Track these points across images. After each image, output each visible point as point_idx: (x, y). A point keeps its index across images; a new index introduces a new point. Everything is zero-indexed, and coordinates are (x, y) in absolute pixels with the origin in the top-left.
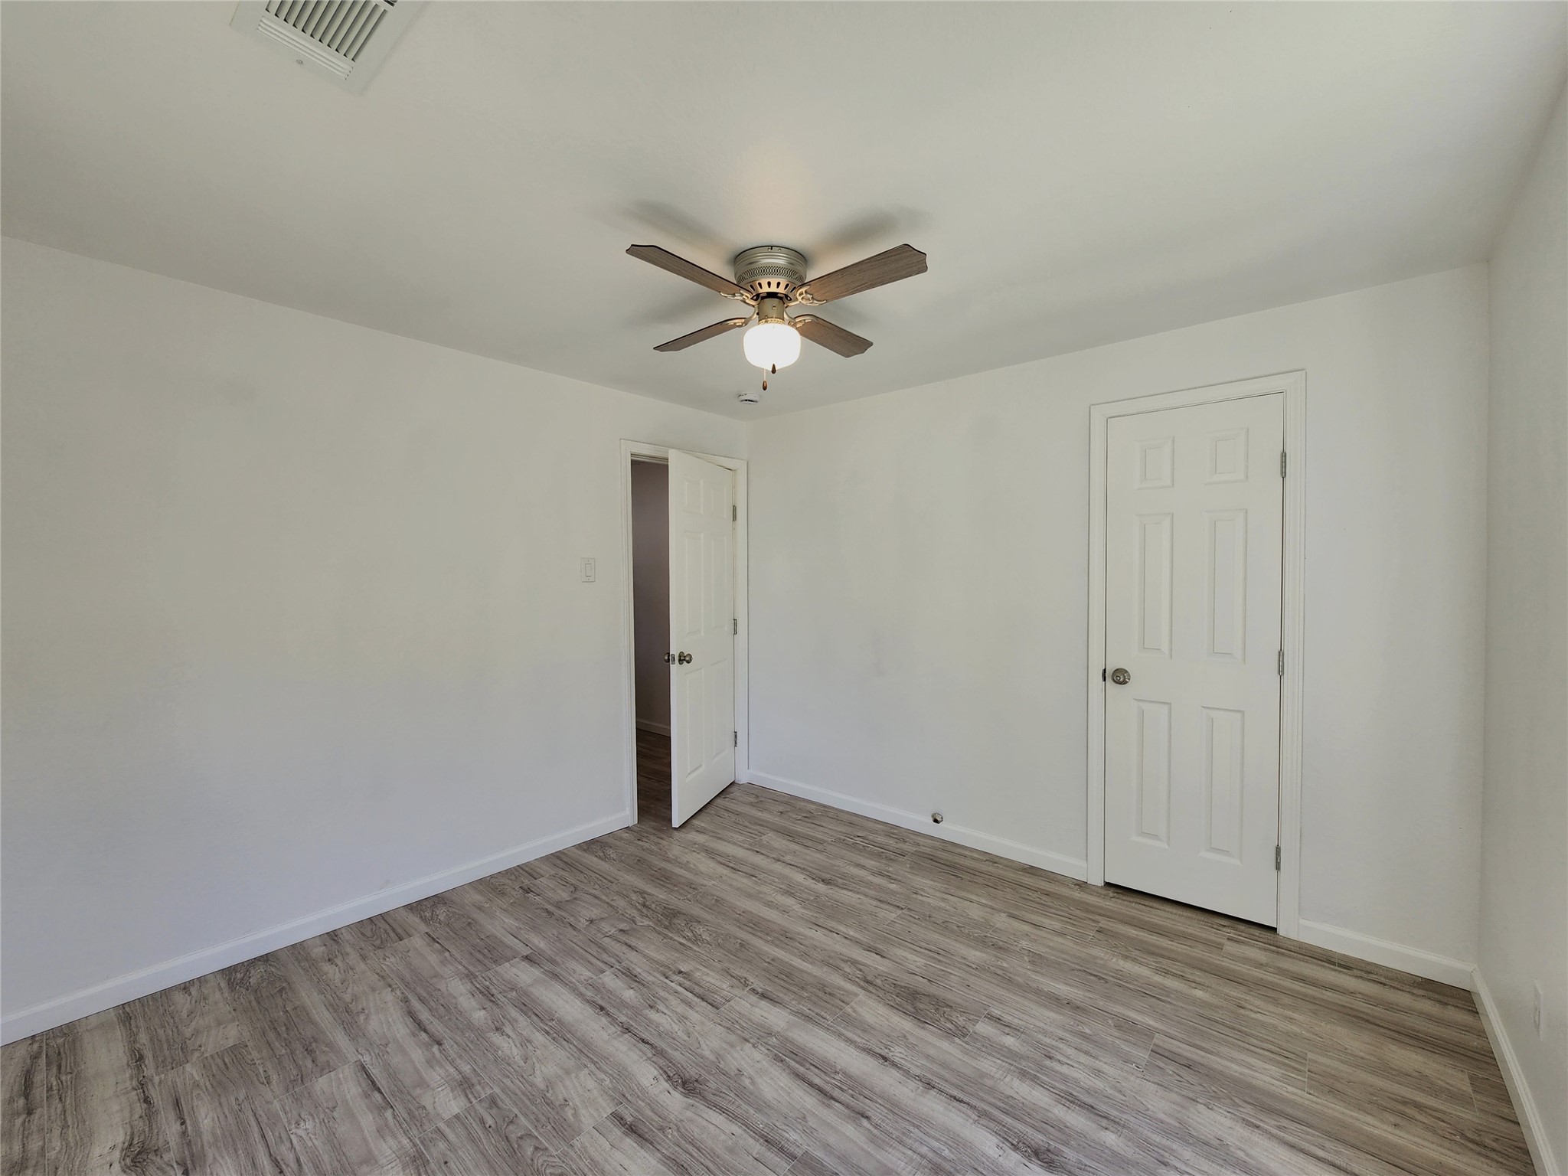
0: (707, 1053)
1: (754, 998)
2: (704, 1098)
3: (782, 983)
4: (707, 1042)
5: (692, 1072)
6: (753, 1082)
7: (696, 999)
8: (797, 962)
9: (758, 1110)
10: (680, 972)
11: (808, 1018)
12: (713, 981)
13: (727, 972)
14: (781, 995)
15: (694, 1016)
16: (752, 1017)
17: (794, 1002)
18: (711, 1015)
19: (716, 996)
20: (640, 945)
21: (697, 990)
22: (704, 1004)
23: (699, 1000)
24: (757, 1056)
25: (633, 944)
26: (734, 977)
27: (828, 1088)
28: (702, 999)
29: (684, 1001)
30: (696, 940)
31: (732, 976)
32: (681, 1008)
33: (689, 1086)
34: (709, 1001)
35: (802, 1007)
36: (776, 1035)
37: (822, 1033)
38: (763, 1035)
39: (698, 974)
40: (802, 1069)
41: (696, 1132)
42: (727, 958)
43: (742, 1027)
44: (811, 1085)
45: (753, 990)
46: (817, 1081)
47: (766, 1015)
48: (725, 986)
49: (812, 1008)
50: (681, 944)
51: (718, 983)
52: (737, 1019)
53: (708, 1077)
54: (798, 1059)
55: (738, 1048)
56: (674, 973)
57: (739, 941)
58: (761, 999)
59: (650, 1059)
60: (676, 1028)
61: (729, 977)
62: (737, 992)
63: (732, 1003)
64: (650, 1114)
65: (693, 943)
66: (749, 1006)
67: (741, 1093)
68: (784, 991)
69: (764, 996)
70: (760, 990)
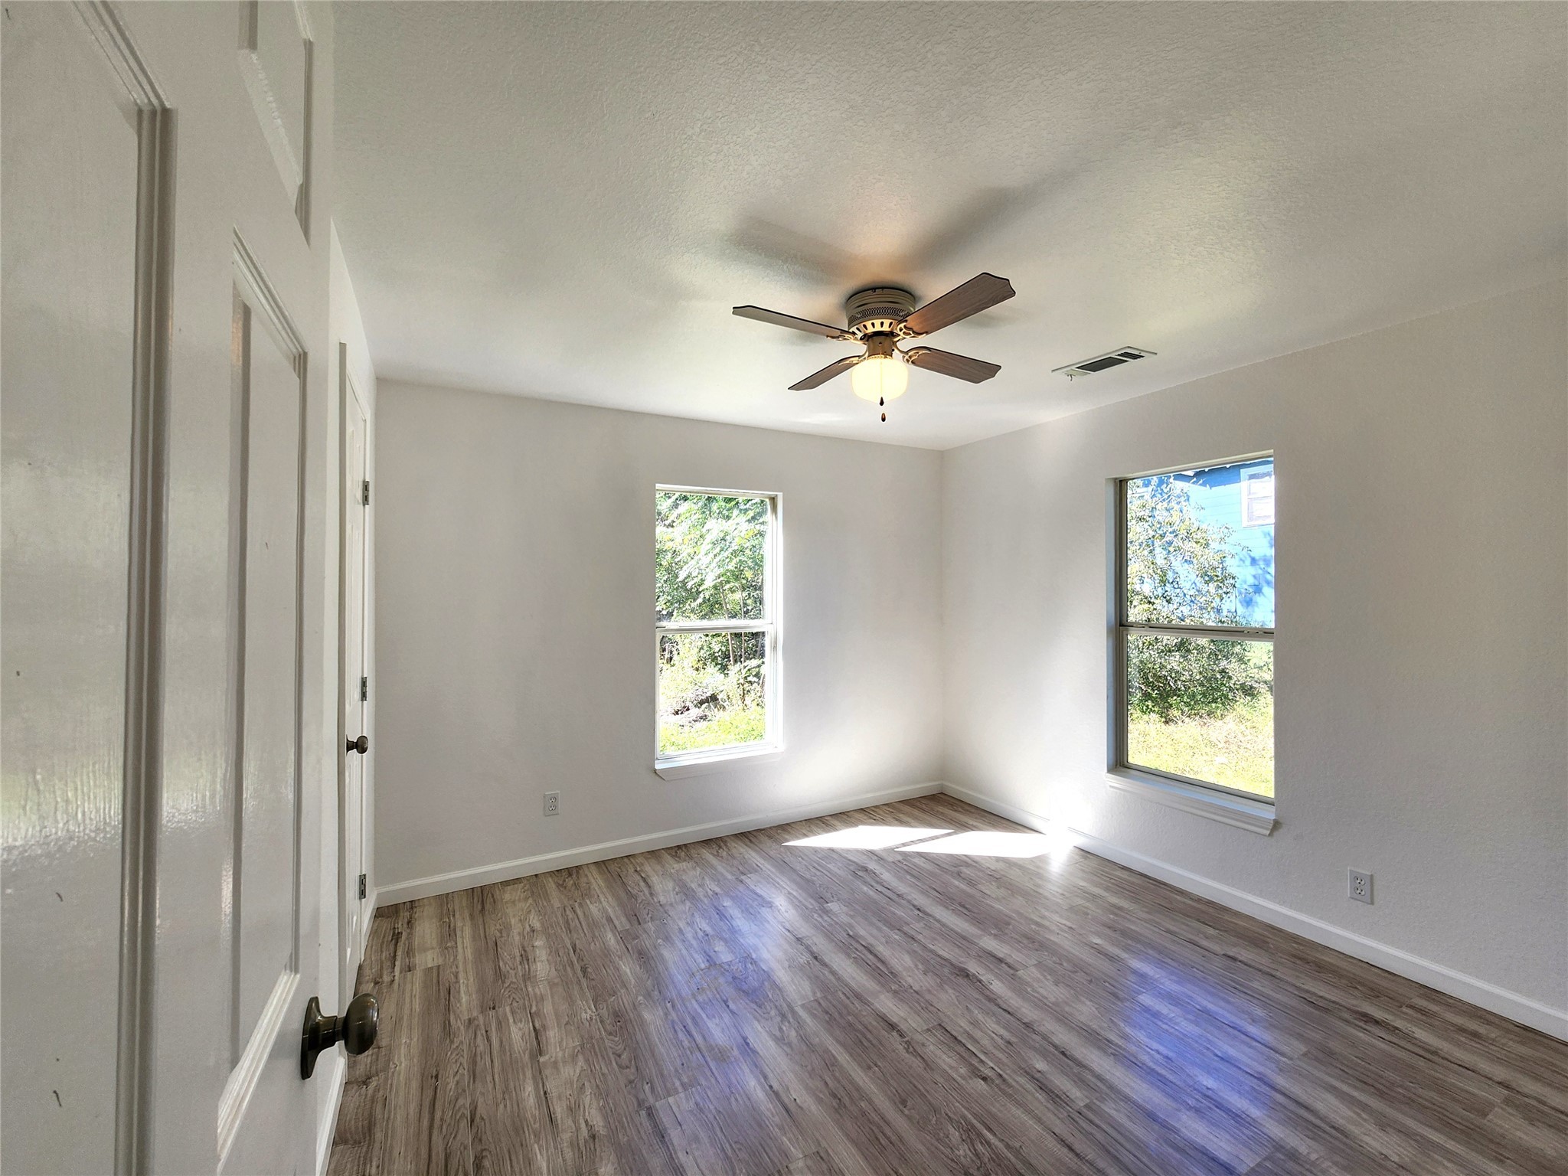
0: (950, 991)
1: (903, 1026)
2: (952, 964)
3: (869, 1036)
4: (950, 999)
5: (961, 981)
6: (916, 966)
7: (963, 1041)
8: (843, 1057)
9: (916, 952)
10: (984, 1079)
11: (858, 996)
12: (944, 1056)
13: (928, 1065)
14: (875, 1023)
15: (964, 1023)
16: (909, 1010)
17: (865, 1013)
18: (946, 1020)
19: (942, 1038)
20: (1051, 1143)
21: (962, 1050)
22: (954, 1033)
23: (959, 1038)
24: (910, 980)
25: (1065, 1150)
26: (921, 1056)
27: (866, 952)
28: (956, 1038)
29: (976, 1041)
30: (970, 1134)
31: (923, 1058)
32: (978, 1034)
33: (965, 974)
34: (948, 1035)
35: (859, 1008)
36: (890, 990)
37: (853, 984)
38: (902, 993)
39: (963, 1071)
40: (879, 965)
41: (957, 950)
42: (928, 1088)
43: (917, 1002)
44: (876, 956)
45: (902, 1036)
46: (871, 957)
47: (895, 1008)
48: (932, 1047)
49: (851, 1005)
50: (990, 1130)
51: (939, 1052)
52: (922, 1011)
53: (949, 975)
54: (879, 972)
55: (924, 988)
56: (992, 1080)
57: (906, 1112)
58: (896, 1024)
59: (998, 997)
60: (980, 1016)
61: (925, 1057)
62: (918, 1037)
63: (925, 1028)
64: (991, 966)
65: (973, 1126)
66: (909, 1020)
67: (925, 962)
68: (870, 1028)
69: (892, 1026)
70: (895, 1033)
